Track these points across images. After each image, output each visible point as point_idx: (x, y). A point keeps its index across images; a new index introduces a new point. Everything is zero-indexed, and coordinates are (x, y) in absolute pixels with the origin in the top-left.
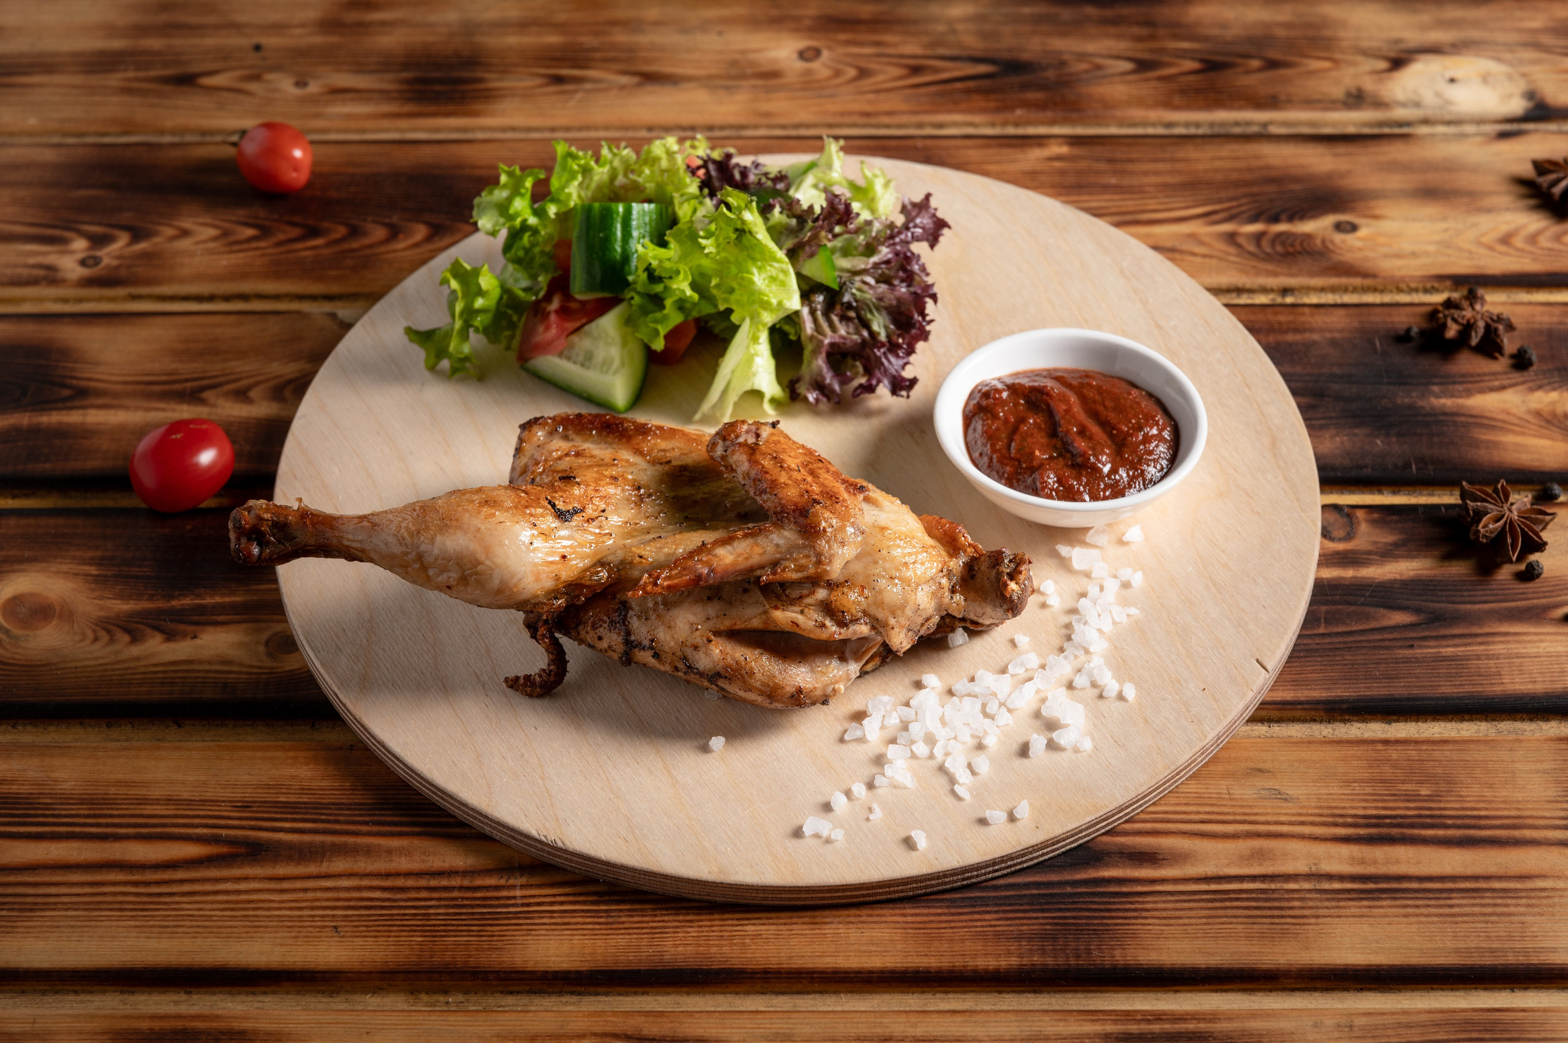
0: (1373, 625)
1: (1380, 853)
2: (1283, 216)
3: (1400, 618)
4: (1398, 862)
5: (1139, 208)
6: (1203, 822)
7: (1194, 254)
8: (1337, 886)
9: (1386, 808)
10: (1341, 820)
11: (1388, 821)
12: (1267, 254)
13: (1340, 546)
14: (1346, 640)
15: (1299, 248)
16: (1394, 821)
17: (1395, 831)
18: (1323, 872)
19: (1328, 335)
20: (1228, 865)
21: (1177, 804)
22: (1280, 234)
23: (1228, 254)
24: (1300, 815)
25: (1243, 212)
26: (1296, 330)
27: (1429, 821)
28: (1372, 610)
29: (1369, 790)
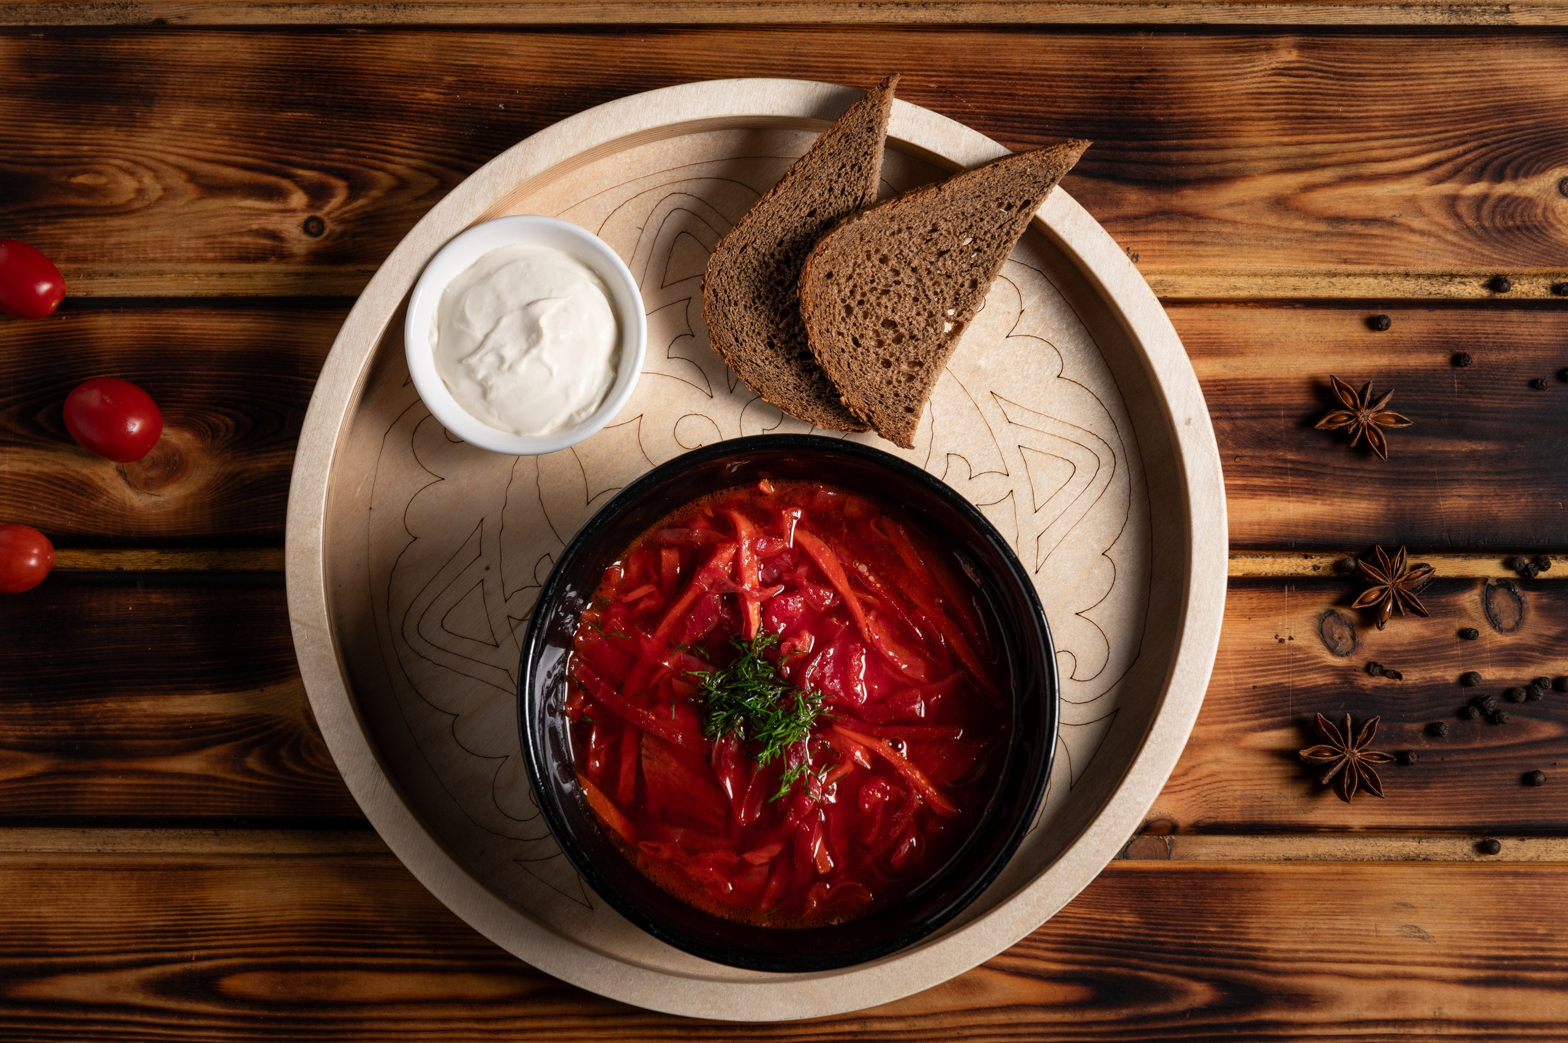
0: (1523, 738)
1: (1494, 996)
2: (1508, 171)
3: (1549, 730)
4: (1507, 1007)
5: (1365, 154)
6: (1351, 962)
7: (1412, 231)
8: (1454, 1031)
9: (1505, 948)
10: (1466, 961)
11: (1506, 962)
12: (1484, 228)
13: (1507, 640)
14: (1497, 756)
15: (1519, 223)
16: (1510, 963)
17: (1510, 974)
18: (1444, 1017)
19: (1531, 354)
20: (1367, 1009)
21: (1332, 942)
22: (1504, 198)
23: (1447, 230)
24: (1433, 954)
25: (1468, 163)
26: (1502, 347)
27: (1539, 962)
28: (1526, 720)
29: (1494, 928)
